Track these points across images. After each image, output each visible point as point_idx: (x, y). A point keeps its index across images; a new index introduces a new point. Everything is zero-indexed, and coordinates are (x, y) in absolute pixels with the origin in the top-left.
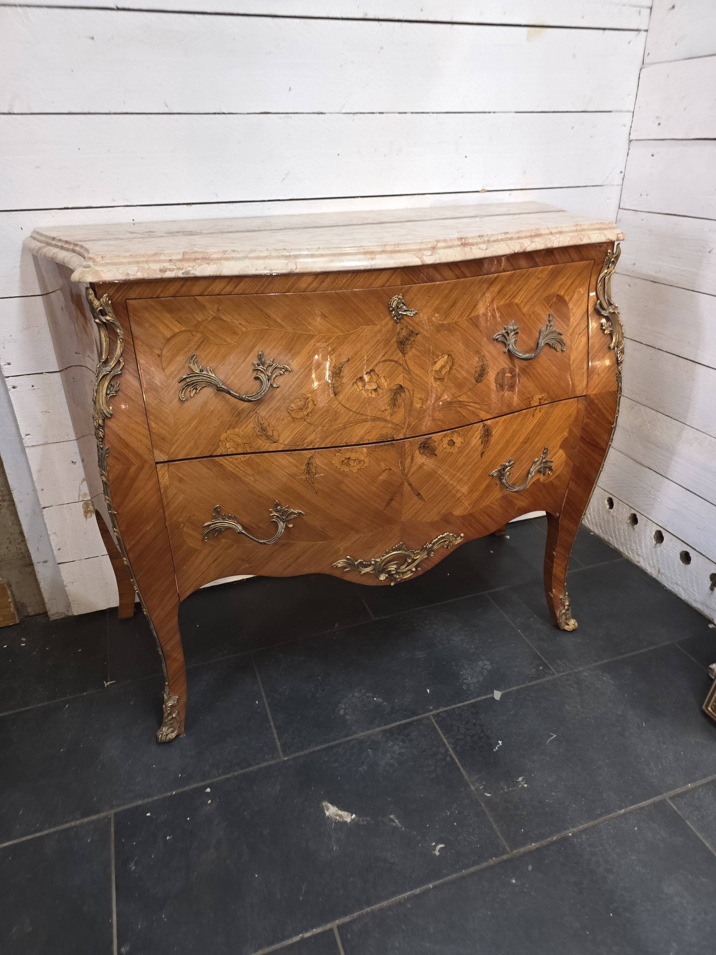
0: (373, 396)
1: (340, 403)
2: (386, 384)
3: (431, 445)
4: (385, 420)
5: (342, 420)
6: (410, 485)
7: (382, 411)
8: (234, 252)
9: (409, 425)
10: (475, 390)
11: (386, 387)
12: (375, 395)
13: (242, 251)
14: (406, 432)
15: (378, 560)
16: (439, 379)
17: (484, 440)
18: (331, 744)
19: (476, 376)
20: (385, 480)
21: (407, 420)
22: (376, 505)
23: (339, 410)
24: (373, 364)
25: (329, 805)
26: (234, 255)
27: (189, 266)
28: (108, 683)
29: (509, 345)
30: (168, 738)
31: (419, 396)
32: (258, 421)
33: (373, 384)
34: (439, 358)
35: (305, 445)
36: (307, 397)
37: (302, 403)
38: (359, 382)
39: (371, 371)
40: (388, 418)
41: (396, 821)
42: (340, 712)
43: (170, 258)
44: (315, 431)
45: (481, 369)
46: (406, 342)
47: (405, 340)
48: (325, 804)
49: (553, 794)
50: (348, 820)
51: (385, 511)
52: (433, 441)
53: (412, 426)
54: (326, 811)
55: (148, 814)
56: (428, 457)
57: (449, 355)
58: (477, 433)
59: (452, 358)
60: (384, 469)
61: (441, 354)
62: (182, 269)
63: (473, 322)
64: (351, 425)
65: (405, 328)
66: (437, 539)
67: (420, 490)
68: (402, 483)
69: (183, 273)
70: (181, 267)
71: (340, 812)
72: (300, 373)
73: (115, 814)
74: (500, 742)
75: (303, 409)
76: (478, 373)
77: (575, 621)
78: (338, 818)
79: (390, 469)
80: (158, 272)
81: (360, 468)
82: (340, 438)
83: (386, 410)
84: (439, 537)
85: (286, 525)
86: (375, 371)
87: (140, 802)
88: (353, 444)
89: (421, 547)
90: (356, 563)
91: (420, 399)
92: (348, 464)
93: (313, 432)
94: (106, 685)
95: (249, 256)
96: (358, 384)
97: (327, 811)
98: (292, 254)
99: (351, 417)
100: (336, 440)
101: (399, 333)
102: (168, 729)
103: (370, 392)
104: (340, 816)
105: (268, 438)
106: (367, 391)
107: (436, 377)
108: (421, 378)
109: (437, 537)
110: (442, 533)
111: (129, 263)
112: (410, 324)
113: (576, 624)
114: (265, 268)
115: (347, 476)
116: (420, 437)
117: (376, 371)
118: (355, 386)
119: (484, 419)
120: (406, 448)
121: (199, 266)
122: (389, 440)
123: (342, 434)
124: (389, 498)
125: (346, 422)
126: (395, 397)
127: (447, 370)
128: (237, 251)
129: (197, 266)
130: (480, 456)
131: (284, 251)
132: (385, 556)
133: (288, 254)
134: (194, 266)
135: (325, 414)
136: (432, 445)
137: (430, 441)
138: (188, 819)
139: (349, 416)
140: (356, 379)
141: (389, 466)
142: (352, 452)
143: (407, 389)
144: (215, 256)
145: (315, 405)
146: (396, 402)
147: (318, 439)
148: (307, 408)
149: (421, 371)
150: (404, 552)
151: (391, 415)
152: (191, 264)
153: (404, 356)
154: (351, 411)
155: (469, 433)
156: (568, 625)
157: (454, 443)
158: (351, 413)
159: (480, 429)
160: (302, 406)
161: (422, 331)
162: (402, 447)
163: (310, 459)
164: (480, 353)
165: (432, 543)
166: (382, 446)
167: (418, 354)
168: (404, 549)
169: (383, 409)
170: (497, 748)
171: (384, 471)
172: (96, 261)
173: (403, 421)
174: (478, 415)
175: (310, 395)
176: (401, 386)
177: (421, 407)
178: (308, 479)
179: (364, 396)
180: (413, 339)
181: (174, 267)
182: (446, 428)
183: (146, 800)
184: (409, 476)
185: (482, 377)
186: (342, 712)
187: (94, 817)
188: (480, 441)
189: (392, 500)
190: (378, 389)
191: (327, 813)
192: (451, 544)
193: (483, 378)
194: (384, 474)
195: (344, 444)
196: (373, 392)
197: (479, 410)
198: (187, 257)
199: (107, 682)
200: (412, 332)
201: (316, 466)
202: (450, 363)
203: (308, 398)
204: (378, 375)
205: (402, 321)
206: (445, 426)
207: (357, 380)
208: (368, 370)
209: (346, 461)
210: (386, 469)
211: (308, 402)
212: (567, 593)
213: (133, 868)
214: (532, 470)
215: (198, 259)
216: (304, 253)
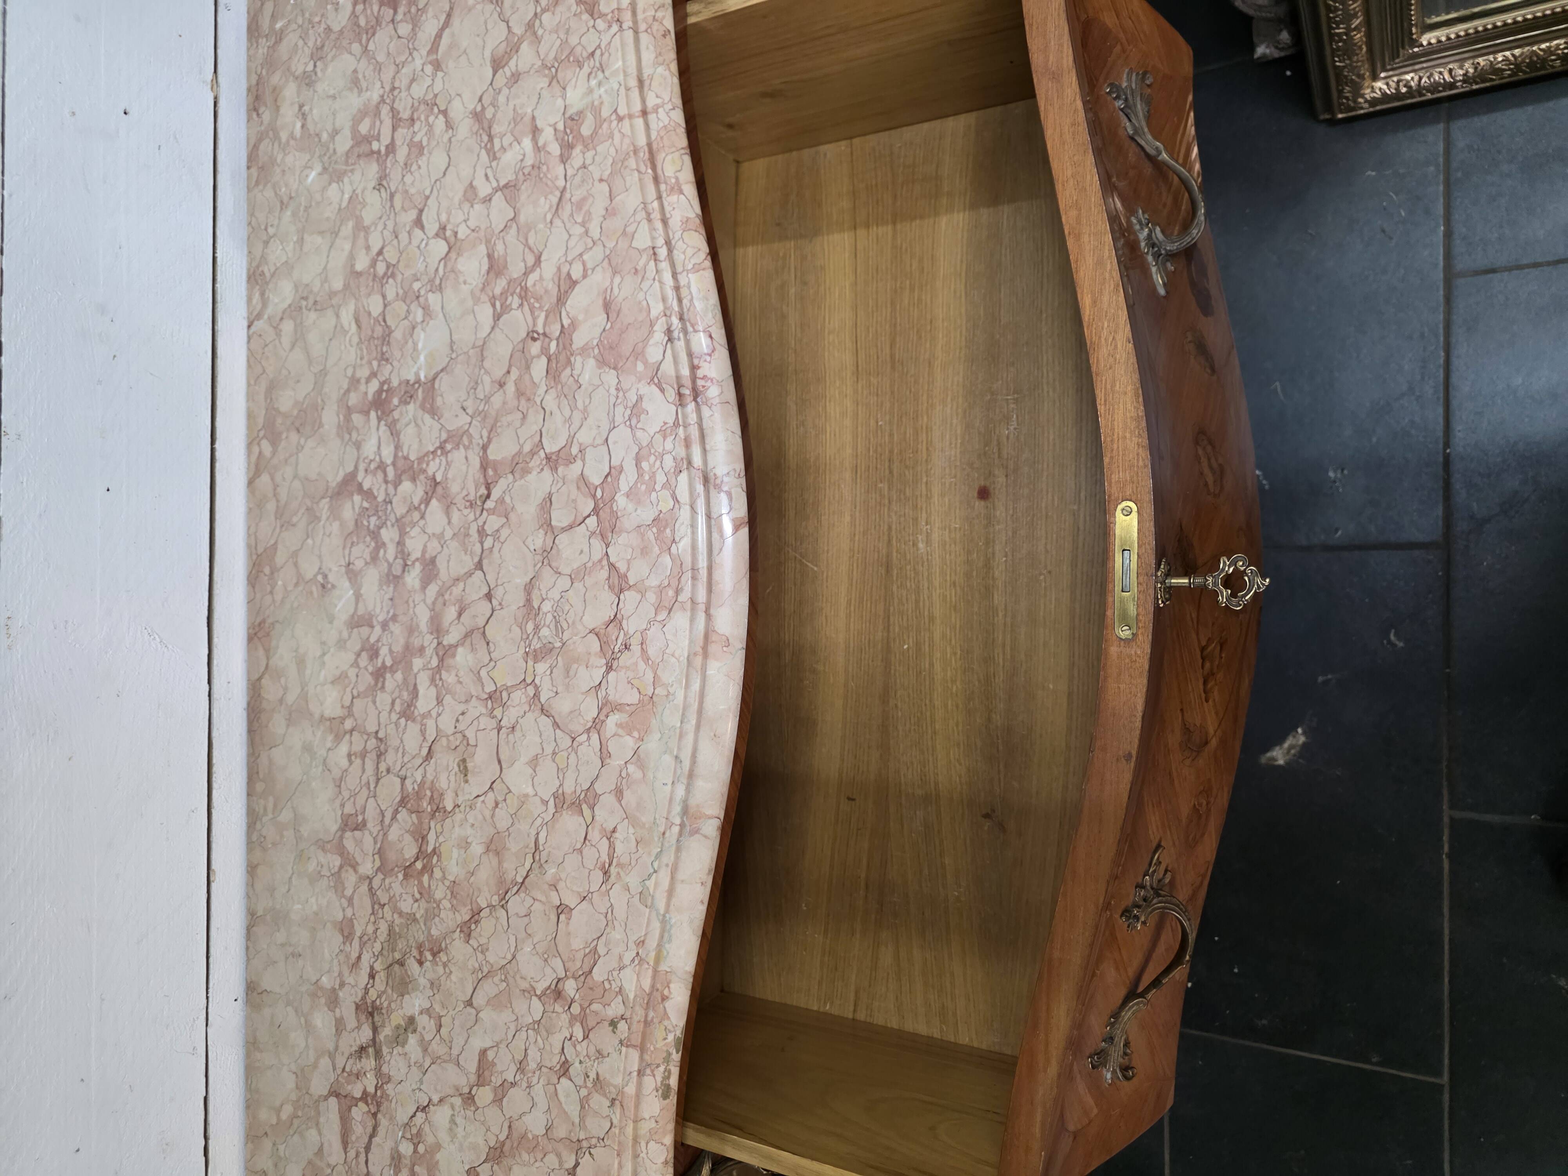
8: (646, 941)
13: (648, 924)
25: (1269, 755)
26: (652, 943)
27: (665, 1039)
41: (1329, 677)
43: (635, 1074)
48: (1263, 759)
49: (1374, 440)
50: (1302, 739)
62: (669, 1054)
69: (677, 1053)
70: (665, 1055)
71: (1286, 745)
78: (1293, 752)
95: (662, 912)
97: (1276, 760)
98: (678, 821)
104: (1291, 747)
111: (635, 1158)
114: (702, 884)
121: (669, 1018)
128: (646, 935)
129: (666, 1023)
131: (668, 833)
133: (676, 829)
134: (666, 1028)
144: (647, 984)
152: (659, 1033)
181: (662, 1068)
191: (1281, 762)
198: (637, 1041)
213: (1264, 1022)
215: (646, 1016)
216: (680, 791)
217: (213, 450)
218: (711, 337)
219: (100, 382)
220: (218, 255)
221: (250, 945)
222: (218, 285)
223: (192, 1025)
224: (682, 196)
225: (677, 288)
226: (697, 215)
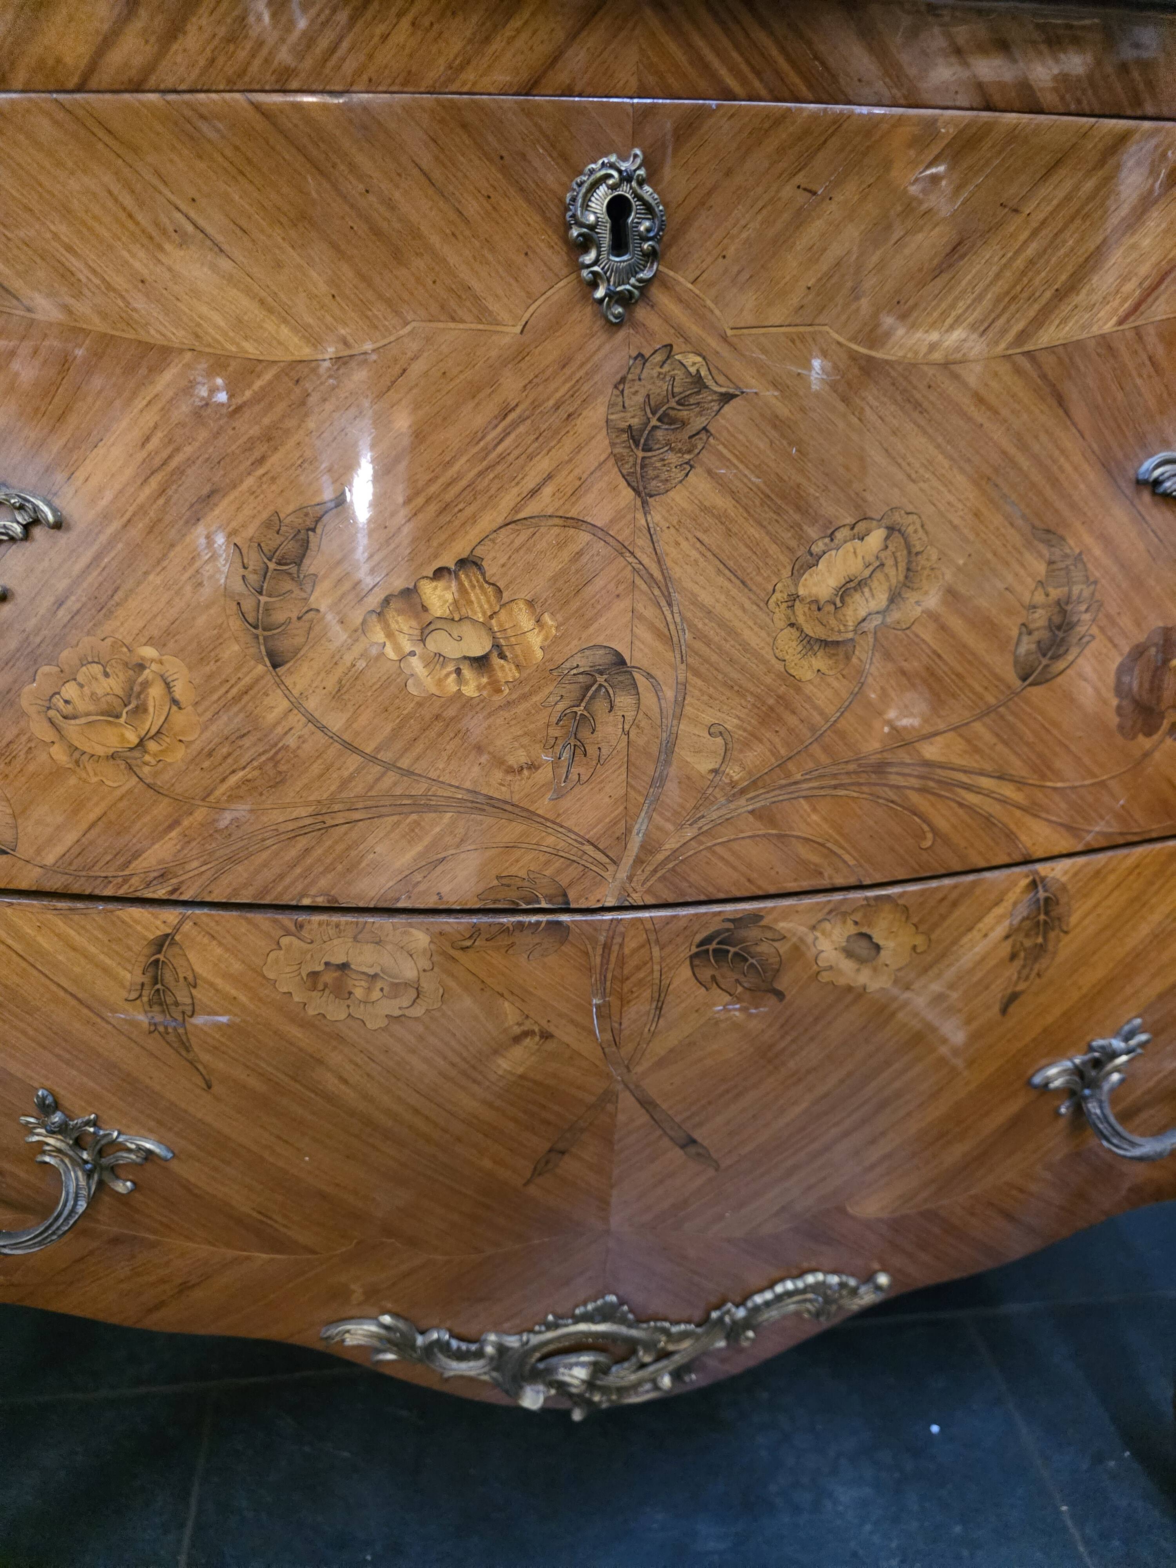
0: (470, 690)
1: (296, 705)
2: (535, 640)
3: (759, 949)
4: (529, 815)
5: (306, 787)
6: (646, 1104)
7: (510, 770)
9: (648, 848)
10: (1011, 718)
11: (539, 654)
12: (479, 688)
14: (630, 878)
15: (513, 1342)
16: (825, 643)
17: (1028, 943)
19: (1022, 650)
20: (522, 1077)
21: (640, 827)
22: (487, 1164)
23: (291, 741)
24: (474, 534)
31: (708, 717)
33: (466, 629)
34: (839, 535)
35: (134, 881)
36: (135, 660)
37: (114, 685)
38: (400, 612)
39: (462, 563)
40: (543, 806)
44: (176, 823)
45: (1057, 620)
46: (660, 434)
47: (654, 422)
51: (532, 1190)
52: (769, 935)
53: (660, 857)
56: (739, 1000)
57: (891, 529)
58: (998, 911)
59: (908, 546)
60: (517, 1030)
61: (850, 520)
63: (1044, 376)
64: (357, 816)
65: (658, 358)
66: (768, 1295)
67: (700, 1124)
68: (608, 1097)
72: (103, 538)
75: (118, 717)
76: (1036, 636)
79: (546, 1036)
81: (400, 1013)
82: (298, 870)
83: (533, 767)
84: (779, 1289)
85: (101, 1184)
86: (479, 567)
88: (361, 905)
89: (698, 1315)
90: (420, 1340)
91: (712, 730)
92: (341, 992)
93: (171, 828)
96: (394, 626)
99: (351, 778)
100: (281, 877)
101: (623, 380)
103: (451, 668)
106: (440, 658)
107: (808, 630)
108: (732, 632)
109: (771, 1286)
110: (795, 1272)
112: (687, 340)
115: (340, 1038)
116: (702, 909)
117: (492, 569)
118: (378, 635)
119: (1040, 854)
120: (627, 951)
122: (544, 905)
123: (307, 851)
124: (547, 1146)
125: (332, 800)
126: (580, 710)
127: (874, 606)
130: (996, 1009)
132: (540, 1332)
135: (225, 751)
136: (764, 948)
137: (753, 933)
139: (346, 774)
141: (544, 1023)
142: (355, 938)
143: (649, 676)
145: (175, 702)
146: (585, 733)
147: (195, 864)
148: (141, 710)
149: (734, 592)
150: (623, 1330)
151: (559, 795)
153: (644, 503)
154: (355, 750)
155: (956, 914)
157: (878, 947)
158: (353, 762)
159: (1011, 897)
160: (116, 702)
161: (752, 383)
162: (607, 947)
163: (161, 943)
164: (1062, 538)
165: (750, 1304)
166: (505, 930)
167: (722, 502)
168: (623, 1321)
169: (520, 757)
171: (517, 1039)
173: (620, 828)
174: (1011, 836)
175: (149, 652)
176: (620, 661)
177: (715, 771)
178: (161, 1029)
179: (419, 683)
180: (698, 423)
182: (839, 881)
184: (639, 1069)
185: (1056, 657)
188: (1006, 949)
189: (563, 1153)
190: (496, 661)
192: (834, 1308)
193: (1061, 665)
194: (517, 1052)
195: (321, 901)
196: (467, 672)
197: (1018, 813)
200: (698, 381)
201: (191, 979)
202: (892, 572)
203: (141, 667)
204: (499, 591)
205: (641, 313)
206: (837, 870)
207: (387, 601)
208: (448, 560)
209: (329, 977)
210: (526, 1034)
211: (146, 685)
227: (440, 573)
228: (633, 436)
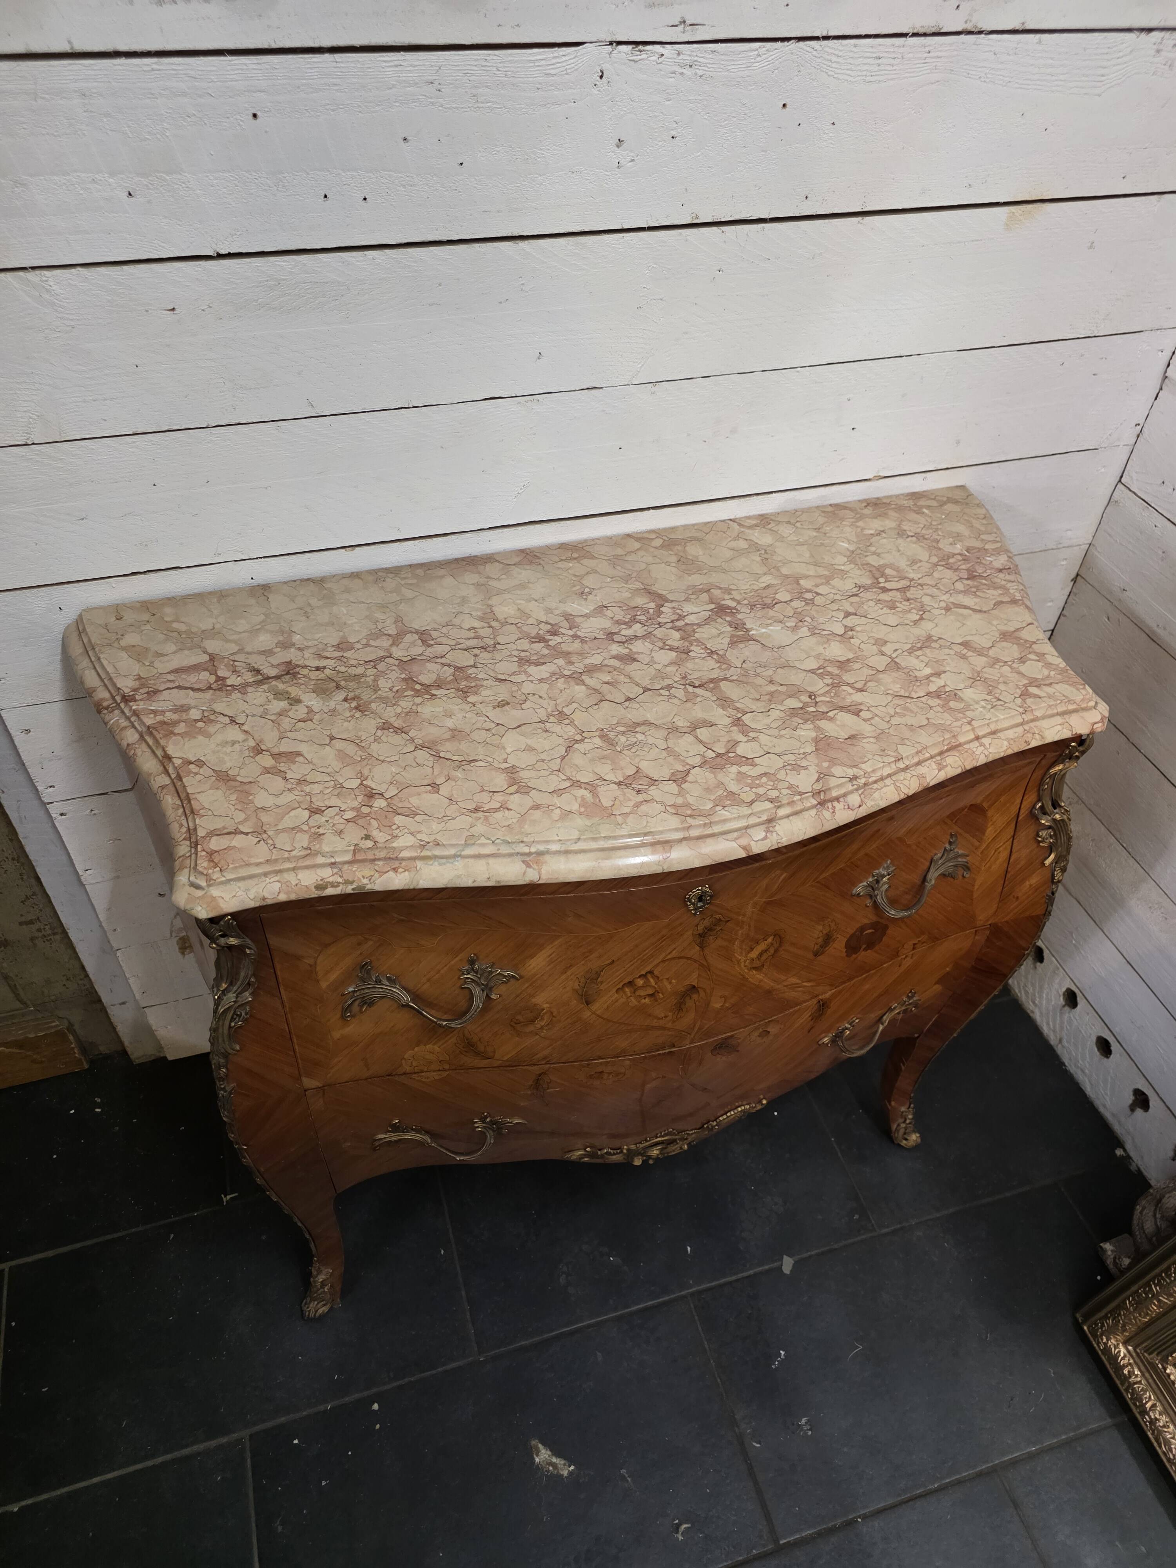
0: (648, 1002)
1: (593, 1013)
2: (669, 987)
3: (732, 1042)
4: (663, 1028)
5: (595, 1032)
6: (693, 1085)
7: (659, 1019)
8: (438, 847)
9: (700, 1028)
10: (812, 966)
11: (670, 990)
12: (651, 1001)
13: (452, 845)
14: (694, 1037)
15: (633, 1147)
16: (755, 967)
17: (817, 1015)
18: (546, 1336)
19: (815, 949)
21: (698, 1024)
23: (591, 1021)
24: (651, 965)
25: (540, 1446)
26: (437, 852)
27: (363, 877)
28: (228, 1197)
29: (876, 896)
30: (317, 1315)
31: (720, 994)
32: (464, 1036)
33: (648, 988)
34: (760, 942)
35: (535, 1060)
37: (534, 1014)
38: (628, 987)
39: (648, 973)
40: (668, 1025)
41: (629, 1480)
42: (561, 1280)
43: (333, 860)
44: (551, 1045)
45: (826, 938)
46: (708, 934)
47: (706, 931)
48: (534, 1443)
49: (845, 1450)
50: (565, 1473)
52: (736, 1038)
53: (703, 1029)
54: (535, 1456)
55: (296, 1442)
56: (725, 1056)
57: (775, 935)
58: (807, 1011)
59: (780, 937)
60: (655, 1077)
61: (763, 937)
62: (352, 883)
64: (610, 1036)
65: (709, 919)
66: (725, 1117)
67: (708, 1085)
68: (681, 1086)
69: (353, 889)
70: (351, 879)
71: (554, 1460)
73: (251, 1436)
74: (782, 1353)
75: (535, 1022)
76: (820, 944)
77: (918, 1135)
78: (551, 1468)
79: (664, 1077)
80: (314, 890)
81: (618, 1079)
82: (588, 1051)
83: (666, 1017)
84: (729, 1114)
86: (653, 973)
87: (283, 1419)
89: (699, 1127)
90: (599, 1153)
91: (721, 997)
92: (600, 1078)
93: (549, 1047)
94: (225, 1199)
95: (463, 853)
96: (626, 990)
97: (537, 1455)
98: (533, 850)
99: (610, 1028)
100: (584, 1053)
101: (698, 925)
102: (318, 1304)
103: (643, 998)
104: (554, 1466)
105: (478, 1054)
106: (638, 997)
107: (750, 966)
108: (727, 972)
109: (725, 1115)
110: (734, 1109)
111: (266, 874)
112: (717, 912)
113: (919, 1140)
114: (489, 878)
115: (597, 1088)
117: (657, 973)
118: (621, 993)
119: (820, 994)
120: (691, 1053)
121: (381, 876)
122: (667, 1048)
123: (594, 1046)
124: (659, 1100)
125: (603, 1033)
126: (682, 1000)
127: (770, 954)
128: (444, 845)
129: (377, 875)
130: (807, 1032)
131: (522, 845)
132: (644, 1143)
133: (526, 850)
134: (372, 876)
135: (570, 1026)
136: (735, 1042)
137: (731, 1039)
138: (350, 1453)
139: (608, 1027)
140: (622, 984)
141: (663, 1074)
142: (606, 1065)
143: (703, 988)
144: (405, 854)
145: (554, 1017)
146: (682, 1006)
147: (556, 1053)
148: (542, 1020)
149: (729, 963)
151: (674, 1022)
152: (367, 872)
153: (703, 949)
154: (611, 1021)
155: (794, 1015)
156: (906, 1139)
157: (768, 1032)
158: (610, 1024)
159: (811, 1008)
160: (534, 1019)
161: (734, 916)
162: (685, 1054)
163: (541, 1073)
164: (828, 918)
165: (718, 1120)
166: (654, 1055)
167: (725, 943)
169: (661, 1015)
170: (777, 1363)
171: (655, 1079)
172: (211, 879)
173: (692, 1026)
175: (547, 1005)
176: (694, 987)
177: (722, 1006)
178: (535, 1094)
179: (632, 1003)
180: (719, 929)
181: (340, 880)
182: (757, 1020)
183: (292, 1417)
184: (692, 1078)
185: (826, 947)
186: (562, 1280)
187: (224, 1440)
188: (810, 1019)
189: (664, 1101)
190: (657, 994)
191: (537, 1460)
192: (747, 1114)
194: (654, 1082)
195: (596, 1058)
196: (648, 999)
197: (813, 988)
198: (359, 857)
199: (225, 1197)
200: (720, 920)
201: (549, 1081)
202: (775, 945)
203: (542, 1009)
204: (658, 978)
207: (624, 985)
208: (643, 973)
209: (596, 1075)
210: (658, 1078)
211: (544, 1014)
212: (912, 1106)
213: (280, 1529)
214: (885, 1017)
215: (379, 859)
216: (554, 847)
217: (648, 509)
218: (860, 806)
219: (689, 435)
220: (774, 495)
221: (298, 582)
222: (755, 497)
223: (238, 551)
224: (937, 771)
225: (882, 779)
226: (929, 784)
227: (640, 977)
228: (700, 935)
